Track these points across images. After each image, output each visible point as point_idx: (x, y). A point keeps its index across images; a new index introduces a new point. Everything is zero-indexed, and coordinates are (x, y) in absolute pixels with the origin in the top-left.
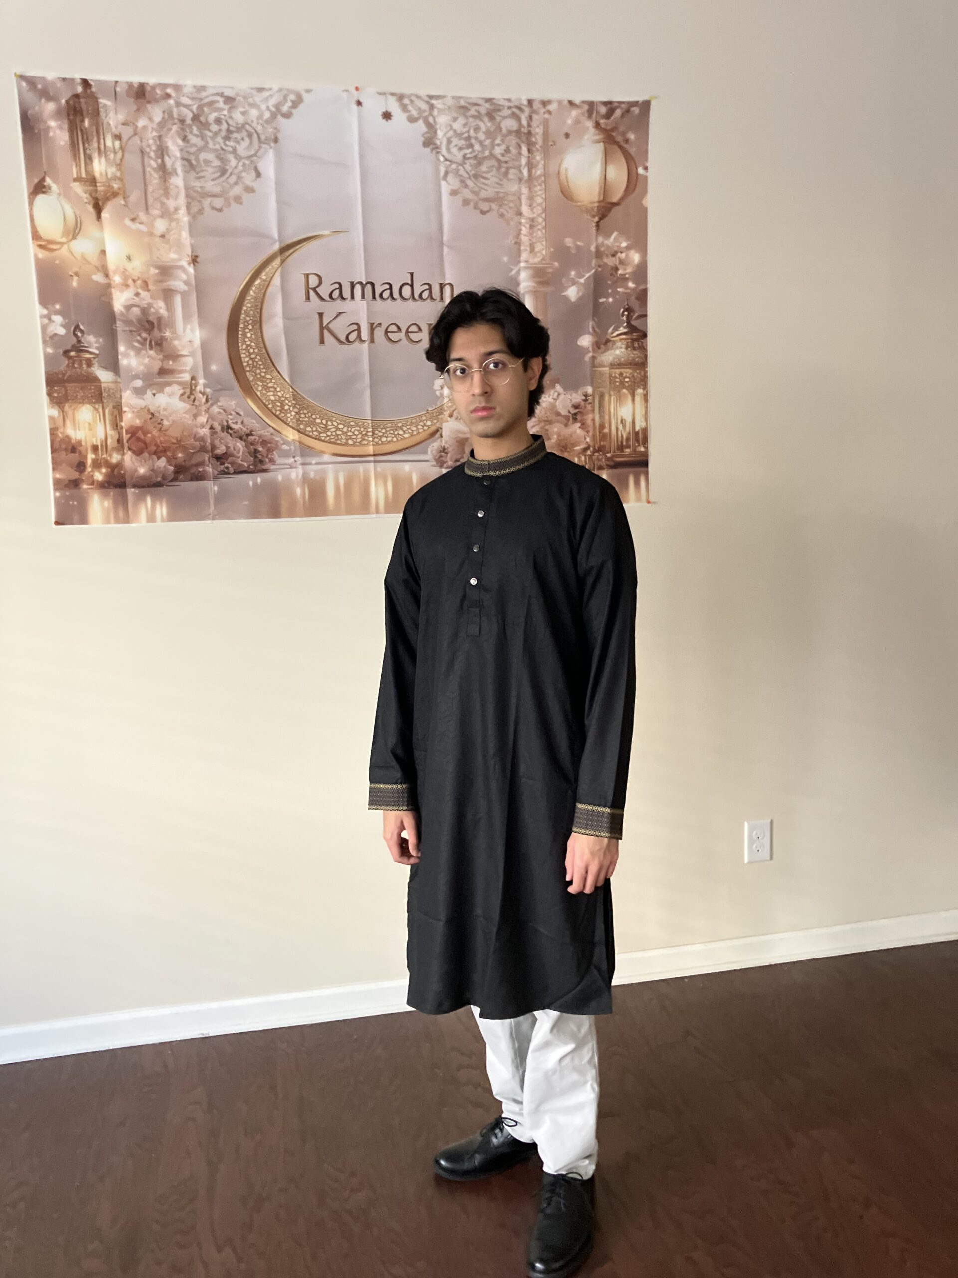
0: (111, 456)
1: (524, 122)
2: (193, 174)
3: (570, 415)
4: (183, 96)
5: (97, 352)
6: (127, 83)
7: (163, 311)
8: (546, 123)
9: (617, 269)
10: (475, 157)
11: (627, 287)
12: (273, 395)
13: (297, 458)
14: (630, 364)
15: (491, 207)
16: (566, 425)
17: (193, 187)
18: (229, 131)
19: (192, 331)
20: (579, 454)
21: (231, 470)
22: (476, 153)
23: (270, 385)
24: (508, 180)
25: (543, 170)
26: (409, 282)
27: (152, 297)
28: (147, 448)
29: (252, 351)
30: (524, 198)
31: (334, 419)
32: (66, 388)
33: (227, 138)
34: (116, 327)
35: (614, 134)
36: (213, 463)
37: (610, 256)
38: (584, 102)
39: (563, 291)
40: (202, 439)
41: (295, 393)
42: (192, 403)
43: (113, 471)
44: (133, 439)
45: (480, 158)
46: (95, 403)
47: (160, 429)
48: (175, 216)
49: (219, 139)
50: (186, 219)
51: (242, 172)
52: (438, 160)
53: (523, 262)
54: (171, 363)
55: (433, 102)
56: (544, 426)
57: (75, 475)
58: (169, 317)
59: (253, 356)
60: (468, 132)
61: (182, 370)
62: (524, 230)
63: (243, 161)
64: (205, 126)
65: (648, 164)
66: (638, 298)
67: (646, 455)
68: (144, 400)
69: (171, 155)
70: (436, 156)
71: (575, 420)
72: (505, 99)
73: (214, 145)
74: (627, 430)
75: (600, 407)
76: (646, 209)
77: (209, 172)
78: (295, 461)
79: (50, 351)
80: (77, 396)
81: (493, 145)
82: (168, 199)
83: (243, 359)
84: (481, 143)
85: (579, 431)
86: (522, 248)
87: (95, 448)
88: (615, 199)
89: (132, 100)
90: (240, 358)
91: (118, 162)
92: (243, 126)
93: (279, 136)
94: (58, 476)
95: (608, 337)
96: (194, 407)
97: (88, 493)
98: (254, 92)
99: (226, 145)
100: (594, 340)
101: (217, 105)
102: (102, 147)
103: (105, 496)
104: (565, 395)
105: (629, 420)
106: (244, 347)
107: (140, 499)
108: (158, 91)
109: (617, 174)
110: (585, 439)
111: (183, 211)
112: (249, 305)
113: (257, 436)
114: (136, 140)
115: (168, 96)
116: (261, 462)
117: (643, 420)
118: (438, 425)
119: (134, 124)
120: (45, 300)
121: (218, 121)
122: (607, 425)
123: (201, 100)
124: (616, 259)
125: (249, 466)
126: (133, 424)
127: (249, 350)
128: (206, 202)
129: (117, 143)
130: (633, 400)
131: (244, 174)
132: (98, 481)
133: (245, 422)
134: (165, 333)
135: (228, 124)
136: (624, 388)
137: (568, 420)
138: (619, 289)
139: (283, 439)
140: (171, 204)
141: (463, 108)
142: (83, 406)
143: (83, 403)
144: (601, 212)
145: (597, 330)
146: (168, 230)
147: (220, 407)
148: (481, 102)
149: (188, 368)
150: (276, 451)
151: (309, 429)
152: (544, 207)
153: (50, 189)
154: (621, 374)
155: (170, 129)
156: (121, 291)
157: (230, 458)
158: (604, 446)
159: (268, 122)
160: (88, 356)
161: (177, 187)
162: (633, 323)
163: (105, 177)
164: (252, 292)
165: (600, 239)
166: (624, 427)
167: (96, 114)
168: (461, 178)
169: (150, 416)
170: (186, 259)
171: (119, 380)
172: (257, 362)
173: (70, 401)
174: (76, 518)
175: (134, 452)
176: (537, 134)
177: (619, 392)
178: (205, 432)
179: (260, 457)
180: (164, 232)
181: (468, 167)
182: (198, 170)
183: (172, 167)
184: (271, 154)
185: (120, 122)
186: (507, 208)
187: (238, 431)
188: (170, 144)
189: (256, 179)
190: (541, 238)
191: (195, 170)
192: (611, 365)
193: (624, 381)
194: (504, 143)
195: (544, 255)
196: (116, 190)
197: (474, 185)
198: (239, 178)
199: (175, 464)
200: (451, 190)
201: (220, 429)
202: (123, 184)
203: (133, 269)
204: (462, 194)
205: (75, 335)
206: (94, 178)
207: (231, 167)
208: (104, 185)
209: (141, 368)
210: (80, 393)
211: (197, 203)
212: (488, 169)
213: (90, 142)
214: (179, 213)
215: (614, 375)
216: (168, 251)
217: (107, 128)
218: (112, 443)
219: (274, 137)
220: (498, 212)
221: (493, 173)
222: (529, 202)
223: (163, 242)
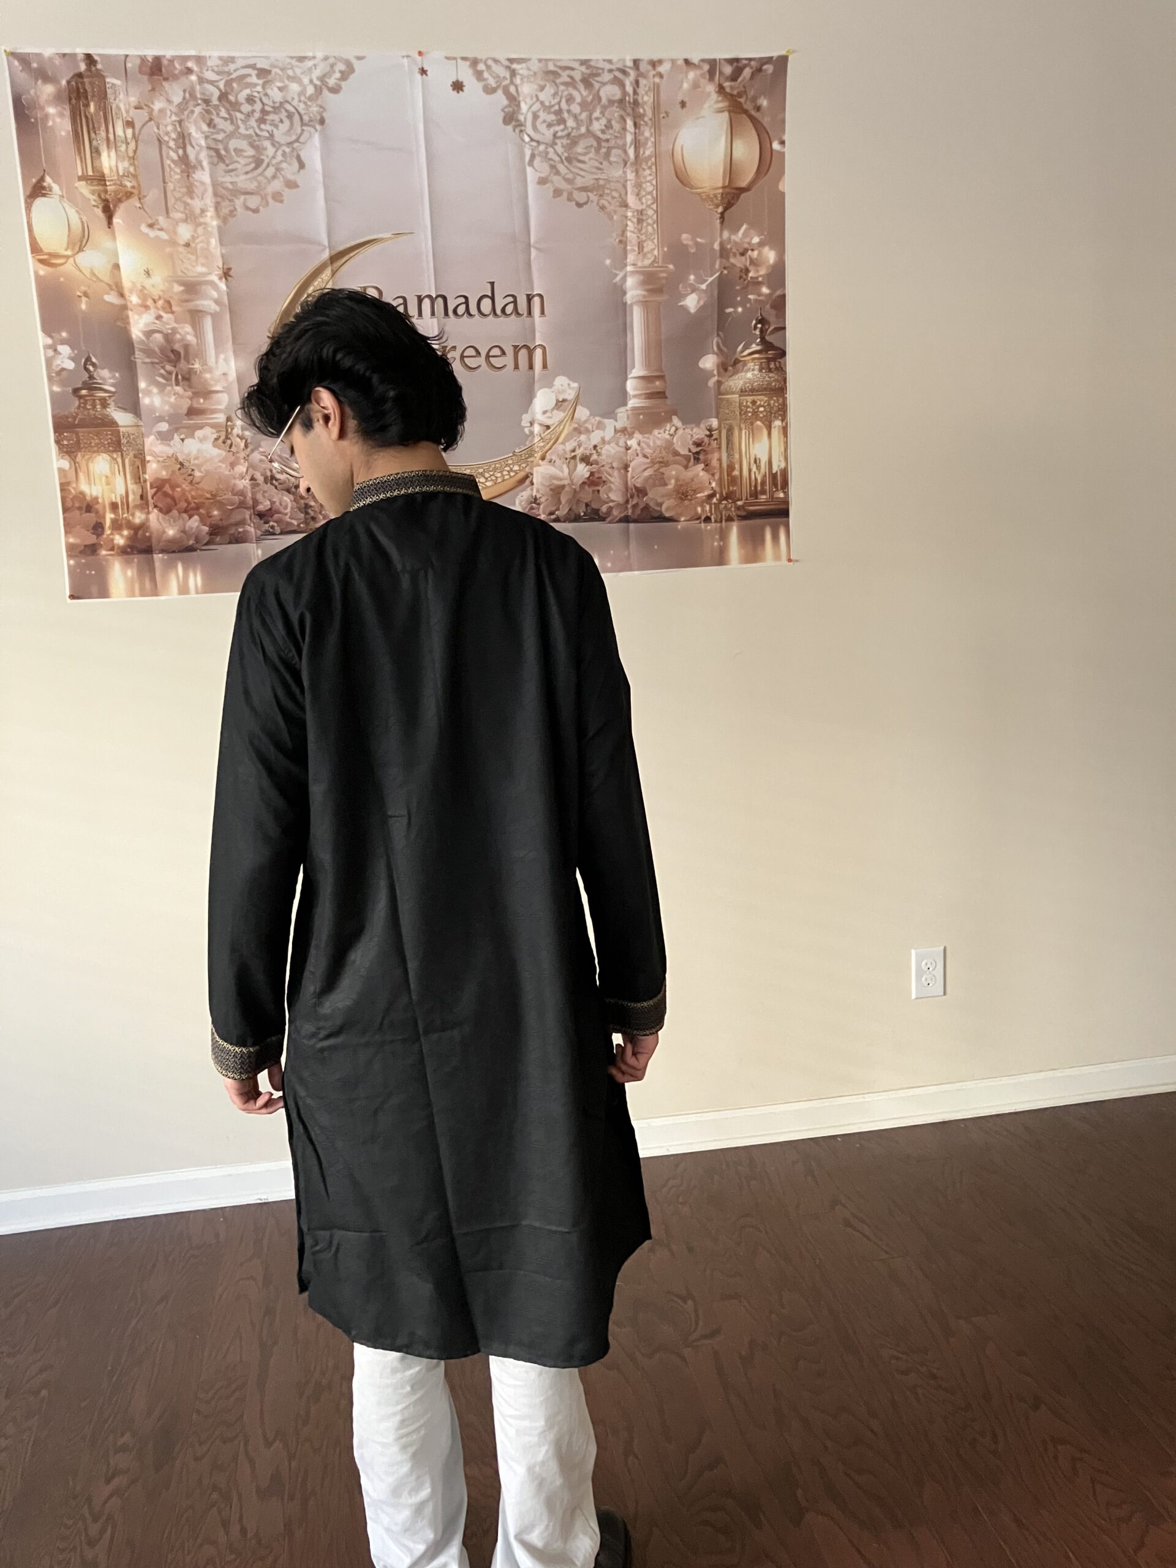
0: (133, 515)
1: (629, 89)
2: (222, 166)
3: (691, 454)
4: (207, 70)
5: (113, 389)
6: (140, 57)
7: (191, 338)
8: (656, 89)
9: (747, 271)
10: (569, 135)
11: (760, 294)
14: (765, 389)
15: (588, 197)
16: (686, 467)
17: (223, 183)
18: (264, 112)
19: (226, 360)
20: (703, 502)
21: (278, 530)
22: (570, 130)
24: (610, 163)
25: (652, 149)
26: (490, 295)
27: (176, 321)
28: (176, 504)
30: (629, 185)
32: (77, 434)
33: (261, 121)
34: (135, 358)
35: (742, 100)
36: (255, 521)
37: (738, 256)
38: (703, 61)
39: (680, 301)
40: (242, 493)
42: (228, 449)
43: (136, 534)
44: (159, 493)
45: (574, 136)
46: (112, 451)
47: (192, 481)
48: (202, 220)
49: (253, 122)
50: (215, 223)
51: (282, 161)
52: (523, 140)
53: (630, 265)
54: (202, 401)
55: (515, 66)
56: (659, 468)
57: (93, 539)
58: (198, 344)
60: (559, 103)
61: (216, 409)
62: (631, 226)
63: (283, 148)
64: (235, 106)
65: (786, 138)
66: (773, 307)
67: (786, 502)
68: (169, 445)
69: (194, 144)
70: (520, 136)
71: (697, 460)
72: (604, 60)
73: (247, 129)
74: (763, 470)
75: (728, 444)
76: (783, 194)
77: (242, 163)
79: (56, 389)
80: (91, 443)
81: (590, 120)
82: (192, 198)
84: (575, 117)
85: (702, 473)
86: (628, 248)
87: (114, 506)
88: (744, 184)
89: (146, 77)
91: (131, 154)
92: (282, 104)
93: (324, 114)
94: (71, 540)
95: (737, 356)
96: (231, 453)
97: (107, 561)
98: (294, 62)
99: (262, 130)
100: (720, 361)
101: (248, 80)
102: (111, 136)
103: (128, 563)
104: (684, 429)
105: (764, 460)
107: (170, 566)
108: (177, 66)
109: (746, 151)
110: (710, 483)
111: (210, 213)
114: (152, 126)
115: (189, 71)
116: (314, 519)
117: (782, 459)
118: (527, 469)
119: (148, 107)
120: (49, 326)
121: (250, 100)
122: (737, 466)
123: (229, 74)
124: (746, 258)
125: (299, 525)
126: (160, 476)
128: (239, 202)
129: (129, 132)
130: (769, 434)
131: (284, 165)
132: (118, 545)
134: (193, 364)
135: (263, 104)
136: (758, 420)
137: (689, 460)
138: (750, 297)
140: (196, 204)
141: (551, 74)
142: (99, 455)
143: (98, 452)
144: (726, 201)
145: (725, 349)
146: (194, 238)
147: (262, 453)
148: (576, 65)
149: (222, 407)
152: (655, 196)
153: (51, 191)
155: (192, 112)
156: (140, 314)
157: (276, 515)
158: (733, 492)
159: (310, 98)
160: (102, 394)
161: (202, 183)
162: (767, 338)
163: (116, 175)
165: (726, 234)
166: (758, 468)
167: (103, 96)
168: (552, 163)
169: (179, 466)
170: (217, 273)
171: (141, 423)
173: (83, 449)
174: (94, 589)
175: (161, 510)
176: (645, 103)
177: (752, 424)
178: (244, 484)
179: (312, 513)
180: (188, 240)
181: (559, 148)
182: (227, 162)
183: (196, 158)
184: (316, 139)
185: (133, 104)
186: (609, 198)
187: (284, 482)
188: (193, 130)
189: (299, 171)
190: (651, 234)
191: (224, 162)
192: (742, 391)
193: (758, 411)
194: (604, 116)
195: (655, 257)
196: (130, 189)
197: (568, 171)
198: (278, 170)
199: (210, 524)
200: (539, 178)
201: (263, 480)
202: (138, 182)
203: (153, 286)
204: (552, 182)
205: (86, 369)
206: (103, 175)
207: (267, 157)
208: (115, 184)
209: (167, 408)
210: (94, 439)
211: (227, 203)
212: (584, 151)
213: (97, 132)
214: (206, 216)
215: (745, 404)
216: (194, 264)
217: (116, 114)
218: (134, 500)
219: (319, 118)
220: (598, 204)
221: (591, 155)
222: (637, 190)
223: (189, 252)
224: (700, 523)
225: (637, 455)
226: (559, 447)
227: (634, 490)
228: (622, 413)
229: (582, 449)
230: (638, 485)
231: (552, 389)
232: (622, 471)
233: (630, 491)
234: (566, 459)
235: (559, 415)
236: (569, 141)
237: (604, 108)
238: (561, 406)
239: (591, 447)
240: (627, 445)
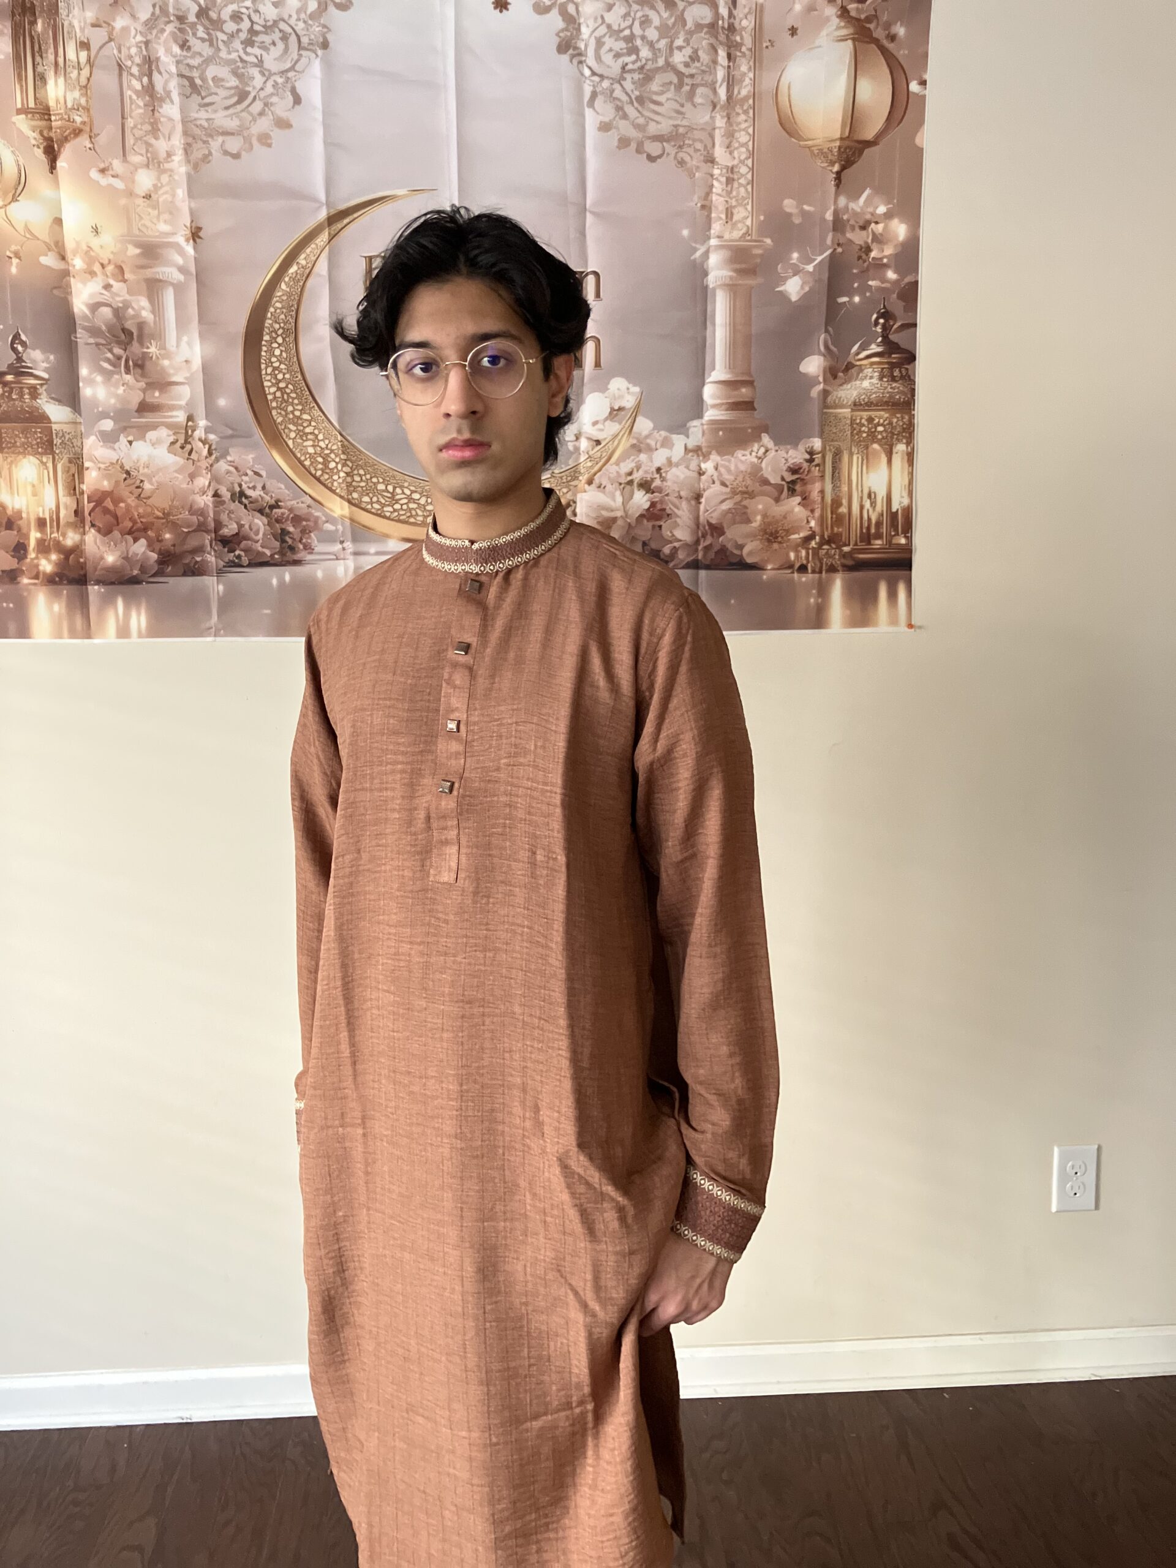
0: (64, 535)
1: (724, 11)
2: (196, 99)
3: (784, 483)
5: (46, 376)
7: (147, 315)
8: (758, 12)
9: (868, 250)
10: (642, 68)
11: (884, 280)
12: (313, 446)
13: (345, 545)
14: (887, 403)
15: (664, 149)
16: (777, 500)
17: (195, 119)
18: (252, 31)
19: (189, 344)
20: (798, 545)
21: (245, 560)
22: (644, 61)
23: (308, 430)
24: (695, 105)
25: (750, 88)
27: (129, 292)
28: (118, 524)
29: (280, 376)
30: (718, 134)
31: (406, 484)
33: (249, 43)
34: (76, 338)
35: (872, 26)
36: (216, 548)
37: (857, 229)
39: (779, 285)
40: (202, 512)
41: (346, 443)
42: (187, 455)
43: (67, 558)
44: (99, 509)
45: (648, 70)
46: (42, 454)
47: (140, 495)
48: (167, 166)
49: (237, 44)
50: (183, 170)
51: (272, 94)
52: (582, 74)
53: (714, 237)
54: (157, 394)
56: (741, 501)
57: (12, 563)
58: (155, 322)
59: (282, 385)
60: (631, 27)
61: (174, 405)
62: (718, 187)
63: (273, 78)
64: (218, 24)
65: (927, 77)
66: (902, 297)
67: (908, 550)
68: (115, 450)
69: (162, 70)
70: (578, 68)
71: (792, 492)
73: (229, 53)
74: (879, 508)
75: (833, 473)
76: (922, 149)
77: (220, 96)
78: (344, 549)
80: (16, 442)
81: (671, 48)
82: (156, 138)
83: (267, 389)
84: (651, 45)
85: (798, 510)
86: (713, 215)
87: (41, 523)
88: (869, 134)
90: (263, 387)
91: (83, 81)
92: (275, 22)
93: (329, 37)
95: (851, 359)
96: (191, 461)
97: (29, 591)
99: (247, 53)
100: (827, 364)
102: (61, 60)
103: (57, 595)
104: (777, 451)
105: (881, 494)
106: (269, 370)
107: (108, 601)
109: (874, 93)
110: (808, 522)
111: (179, 157)
112: (278, 305)
113: (285, 508)
114: (112, 49)
116: (292, 549)
117: (905, 494)
118: (569, 495)
119: (109, 24)
121: (236, 17)
122: (845, 502)
124: (868, 233)
125: (272, 556)
126: (99, 488)
127: (276, 375)
128: (215, 144)
129: (83, 55)
130: (890, 461)
131: (274, 99)
132: (44, 573)
133: (267, 487)
134: (148, 348)
135: (252, 22)
136: (875, 442)
137: (782, 492)
138: (870, 283)
139: (326, 515)
140: (161, 146)
142: (25, 457)
143: (24, 454)
144: (844, 156)
145: (832, 347)
146: (156, 188)
147: (231, 463)
149: (183, 403)
150: (316, 532)
151: (366, 499)
152: (751, 149)
154: (870, 420)
155: (163, 31)
156: (84, 283)
157: (244, 542)
158: (839, 535)
159: (312, 16)
160: (32, 381)
161: (171, 119)
162: (890, 337)
163: (63, 106)
164: (283, 286)
165: (842, 201)
166: (873, 504)
167: (53, 11)
168: (618, 103)
169: (125, 475)
170: (184, 233)
171: (80, 420)
172: (288, 394)
173: (6, 450)
174: (12, 627)
175: (99, 531)
176: (744, 28)
177: (867, 447)
178: (205, 501)
179: (290, 541)
180: (149, 190)
181: (628, 85)
182: (203, 94)
183: (164, 89)
184: (316, 67)
185: (89, 21)
186: (691, 150)
187: (256, 501)
188: (161, 53)
189: (293, 107)
190: (744, 198)
191: (199, 94)
192: (855, 404)
193: (875, 431)
194: (688, 44)
195: (748, 226)
196: (78, 125)
197: (638, 115)
198: (266, 105)
199: (160, 549)
200: (601, 122)
201: (229, 497)
202: (89, 116)
203: (101, 247)
204: (617, 128)
205: (14, 350)
206: (48, 108)
207: (254, 88)
208: (61, 119)
209: (113, 401)
210: (20, 438)
211: (200, 144)
212: (661, 88)
213: (44, 55)
214: (173, 161)
215: (858, 421)
216: (155, 220)
217: (68, 33)
218: (65, 515)
219: (321, 40)
220: (675, 158)
221: (669, 95)
222: (727, 141)
223: (149, 206)
224: (793, 573)
225: (714, 482)
226: (611, 468)
227: (707, 528)
228: (696, 428)
229: (641, 472)
230: (713, 521)
231: (606, 394)
232: (693, 503)
233: (701, 527)
234: (620, 484)
235: (613, 428)
236: (641, 76)
237: (691, 33)
238: (616, 415)
239: (654, 469)
240: (701, 469)
